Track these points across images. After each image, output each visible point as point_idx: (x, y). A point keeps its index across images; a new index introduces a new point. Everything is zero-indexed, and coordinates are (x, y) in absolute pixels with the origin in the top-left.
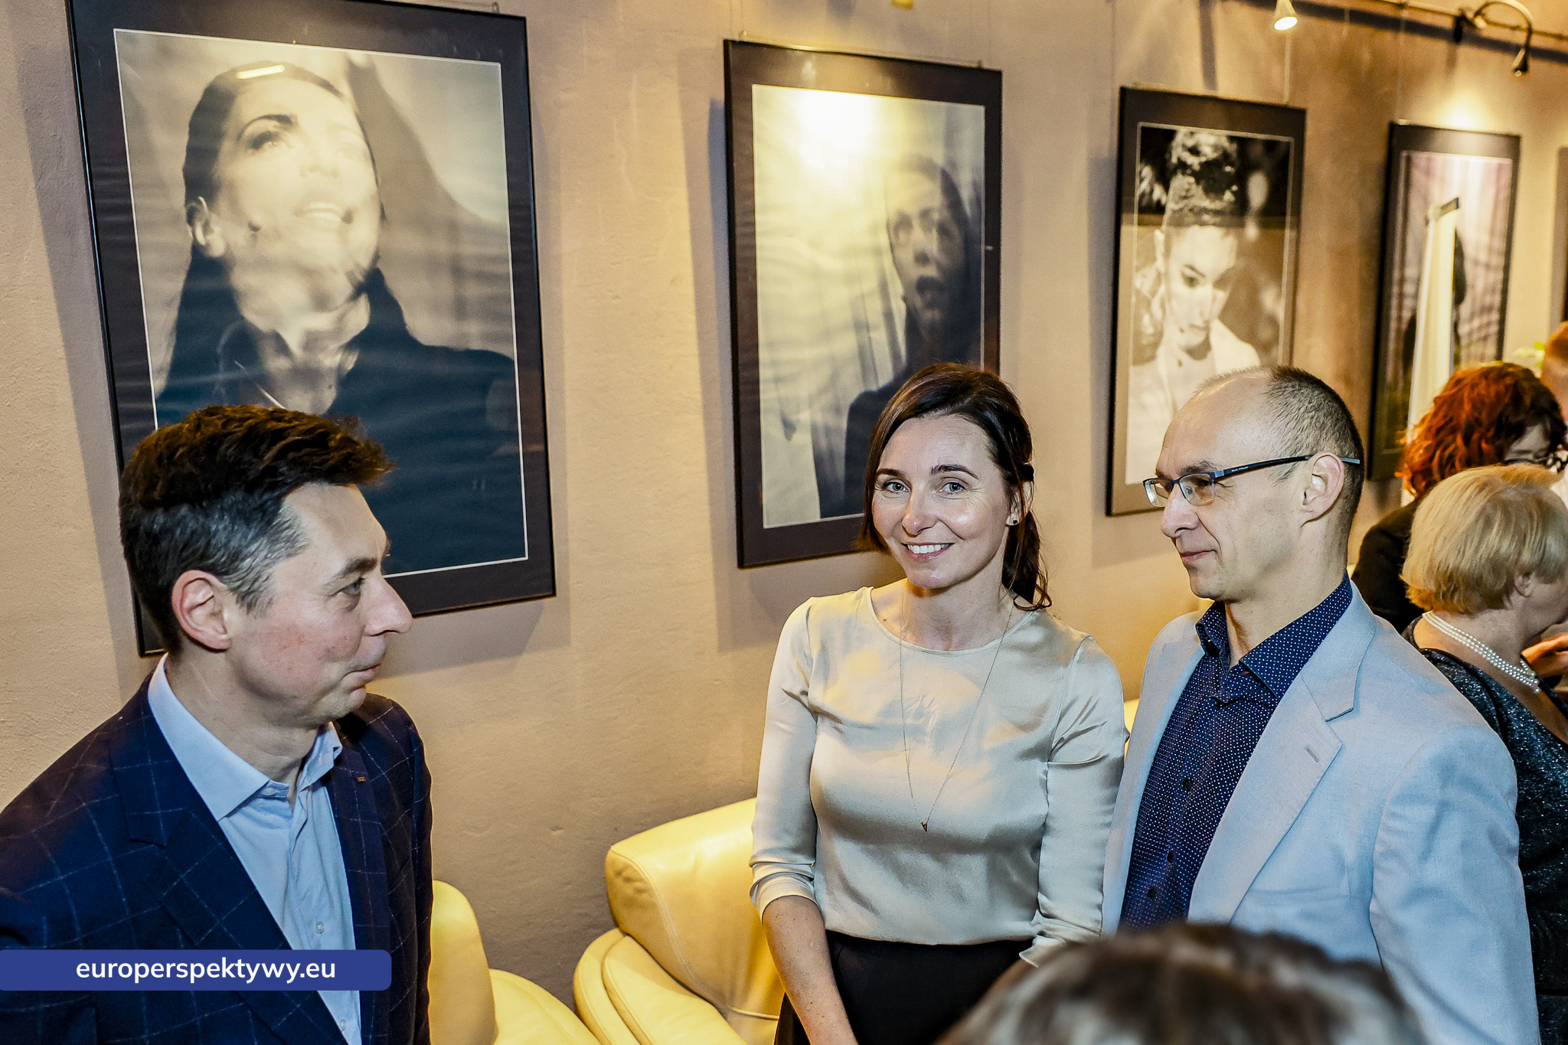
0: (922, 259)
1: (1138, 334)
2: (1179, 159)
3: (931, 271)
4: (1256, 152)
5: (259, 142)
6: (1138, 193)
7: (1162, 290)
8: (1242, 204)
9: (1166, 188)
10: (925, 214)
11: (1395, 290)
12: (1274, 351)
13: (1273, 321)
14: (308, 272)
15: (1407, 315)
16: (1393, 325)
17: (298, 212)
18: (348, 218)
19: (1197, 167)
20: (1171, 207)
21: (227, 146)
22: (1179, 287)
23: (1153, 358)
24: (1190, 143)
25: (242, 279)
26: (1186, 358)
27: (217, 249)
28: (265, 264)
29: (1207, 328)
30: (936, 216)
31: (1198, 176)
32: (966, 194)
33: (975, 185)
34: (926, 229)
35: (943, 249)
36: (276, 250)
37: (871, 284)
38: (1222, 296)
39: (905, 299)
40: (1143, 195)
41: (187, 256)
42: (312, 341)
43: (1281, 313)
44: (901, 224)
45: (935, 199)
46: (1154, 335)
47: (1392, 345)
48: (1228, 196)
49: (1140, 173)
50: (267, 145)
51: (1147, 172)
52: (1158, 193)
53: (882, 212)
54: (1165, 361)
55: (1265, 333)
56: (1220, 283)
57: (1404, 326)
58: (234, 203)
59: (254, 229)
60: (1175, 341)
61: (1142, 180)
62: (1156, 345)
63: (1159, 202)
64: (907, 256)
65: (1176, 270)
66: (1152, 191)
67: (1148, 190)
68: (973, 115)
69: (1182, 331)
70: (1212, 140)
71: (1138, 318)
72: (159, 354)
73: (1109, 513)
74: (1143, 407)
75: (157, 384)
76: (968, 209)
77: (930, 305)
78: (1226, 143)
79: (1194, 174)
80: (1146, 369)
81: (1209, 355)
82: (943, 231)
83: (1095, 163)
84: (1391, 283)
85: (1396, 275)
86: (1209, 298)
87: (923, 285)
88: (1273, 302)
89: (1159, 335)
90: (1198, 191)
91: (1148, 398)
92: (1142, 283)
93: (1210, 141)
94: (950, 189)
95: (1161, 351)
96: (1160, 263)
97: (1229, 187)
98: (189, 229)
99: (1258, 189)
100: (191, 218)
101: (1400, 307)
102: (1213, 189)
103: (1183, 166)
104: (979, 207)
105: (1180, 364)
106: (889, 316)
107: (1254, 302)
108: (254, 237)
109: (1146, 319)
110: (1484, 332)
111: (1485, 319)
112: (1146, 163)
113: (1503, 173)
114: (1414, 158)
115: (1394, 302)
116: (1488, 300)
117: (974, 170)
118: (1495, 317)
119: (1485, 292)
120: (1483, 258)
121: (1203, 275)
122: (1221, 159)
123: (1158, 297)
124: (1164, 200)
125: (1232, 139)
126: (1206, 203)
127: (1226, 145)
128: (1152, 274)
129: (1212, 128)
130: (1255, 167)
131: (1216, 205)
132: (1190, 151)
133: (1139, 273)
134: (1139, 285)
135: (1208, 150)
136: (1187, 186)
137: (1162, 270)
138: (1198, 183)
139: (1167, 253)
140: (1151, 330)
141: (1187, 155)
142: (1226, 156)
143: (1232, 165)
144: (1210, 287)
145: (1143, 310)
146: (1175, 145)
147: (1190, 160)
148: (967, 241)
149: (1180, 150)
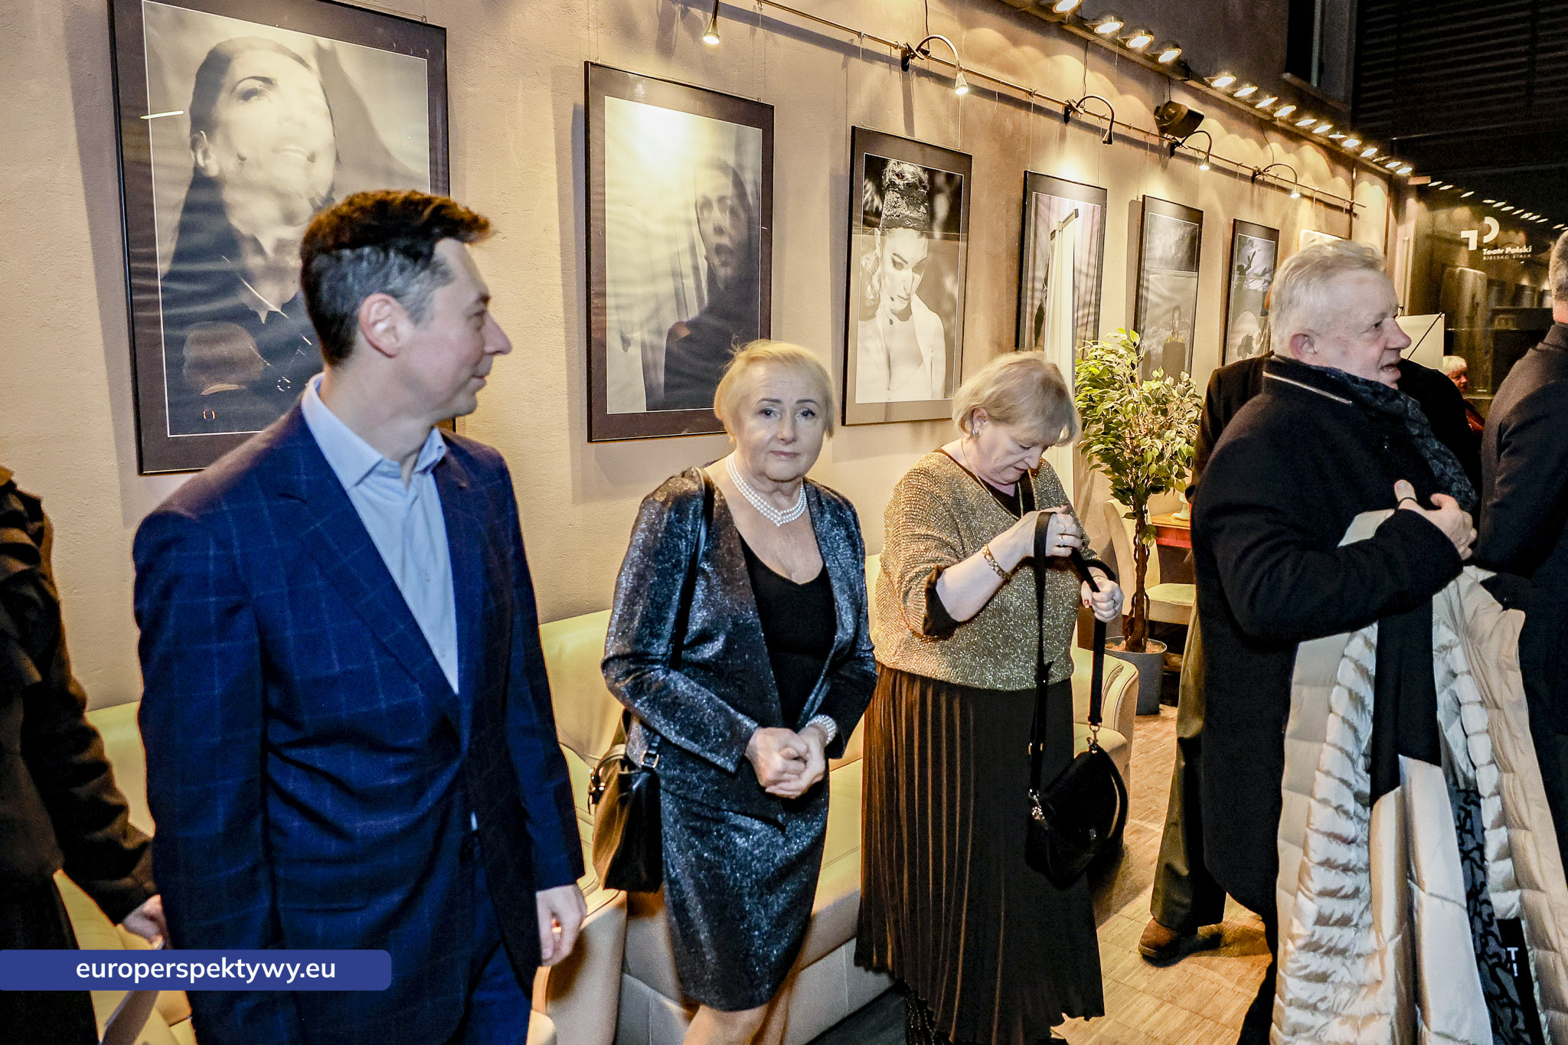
0: (719, 231)
1: (863, 299)
2: (890, 180)
3: (725, 241)
4: (940, 180)
5: (247, 95)
6: (864, 201)
7: (879, 270)
8: (931, 214)
9: (882, 198)
10: (721, 200)
11: (1030, 285)
12: (953, 320)
13: (951, 297)
14: (280, 195)
15: (1037, 303)
16: (1029, 309)
17: (275, 150)
18: (312, 158)
19: (902, 187)
20: (885, 212)
21: (223, 96)
22: (889, 266)
23: (874, 316)
24: (897, 170)
25: (229, 195)
26: (895, 319)
27: (213, 170)
28: (248, 186)
29: (909, 299)
30: (729, 202)
31: (903, 193)
32: (749, 188)
33: (755, 183)
34: (722, 210)
35: (734, 226)
36: (257, 176)
37: (684, 245)
38: (918, 278)
39: (707, 258)
40: (867, 203)
41: (190, 174)
42: (281, 246)
43: (956, 293)
44: (705, 205)
45: (729, 191)
46: (873, 300)
47: (1029, 323)
49: (865, 187)
50: (253, 98)
51: (870, 186)
52: (877, 201)
53: (692, 195)
54: (881, 320)
55: (947, 306)
56: (917, 268)
57: (1036, 311)
58: (228, 140)
59: (242, 159)
61: (866, 193)
62: (876, 307)
63: (877, 208)
64: (709, 228)
65: (888, 256)
66: (873, 200)
67: (870, 199)
68: (754, 134)
69: (893, 299)
70: (912, 169)
71: (863, 288)
72: (165, 246)
73: (843, 422)
74: (867, 350)
75: (163, 267)
76: (751, 200)
77: (724, 264)
78: (919, 171)
79: (900, 192)
80: (869, 323)
81: (911, 318)
82: (733, 212)
83: (834, 178)
84: (1027, 281)
85: (1030, 275)
86: (907, 279)
87: (719, 249)
88: (951, 284)
89: (877, 300)
90: (902, 203)
91: (870, 344)
92: (866, 264)
93: (911, 171)
94: (739, 184)
95: (879, 312)
96: (878, 250)
97: (923, 203)
98: (192, 154)
99: (942, 205)
100: (194, 146)
101: (1033, 298)
102: (913, 203)
103: (893, 184)
105: (891, 322)
106: (696, 269)
107: (939, 286)
108: (242, 164)
109: (869, 288)
110: (1085, 320)
111: (1086, 311)
112: (869, 181)
113: (1096, 213)
114: (1040, 197)
115: (1029, 293)
116: (1088, 298)
117: (755, 173)
118: (1092, 310)
119: (1086, 293)
120: (1084, 269)
121: (906, 263)
122: (918, 183)
123: (877, 274)
124: (880, 209)
125: (925, 170)
126: (908, 213)
127: (921, 174)
128: (873, 258)
129: (911, 161)
130: (940, 191)
131: (915, 215)
132: (897, 175)
133: (865, 257)
134: (864, 265)
135: (908, 176)
136: (896, 199)
137: (880, 256)
138: (902, 198)
139: (883, 243)
140: (872, 297)
141: (895, 177)
142: (921, 181)
143: (924, 188)
144: (910, 271)
145: (867, 283)
146: (887, 169)
147: (898, 181)
148: (750, 222)
149: (891, 173)
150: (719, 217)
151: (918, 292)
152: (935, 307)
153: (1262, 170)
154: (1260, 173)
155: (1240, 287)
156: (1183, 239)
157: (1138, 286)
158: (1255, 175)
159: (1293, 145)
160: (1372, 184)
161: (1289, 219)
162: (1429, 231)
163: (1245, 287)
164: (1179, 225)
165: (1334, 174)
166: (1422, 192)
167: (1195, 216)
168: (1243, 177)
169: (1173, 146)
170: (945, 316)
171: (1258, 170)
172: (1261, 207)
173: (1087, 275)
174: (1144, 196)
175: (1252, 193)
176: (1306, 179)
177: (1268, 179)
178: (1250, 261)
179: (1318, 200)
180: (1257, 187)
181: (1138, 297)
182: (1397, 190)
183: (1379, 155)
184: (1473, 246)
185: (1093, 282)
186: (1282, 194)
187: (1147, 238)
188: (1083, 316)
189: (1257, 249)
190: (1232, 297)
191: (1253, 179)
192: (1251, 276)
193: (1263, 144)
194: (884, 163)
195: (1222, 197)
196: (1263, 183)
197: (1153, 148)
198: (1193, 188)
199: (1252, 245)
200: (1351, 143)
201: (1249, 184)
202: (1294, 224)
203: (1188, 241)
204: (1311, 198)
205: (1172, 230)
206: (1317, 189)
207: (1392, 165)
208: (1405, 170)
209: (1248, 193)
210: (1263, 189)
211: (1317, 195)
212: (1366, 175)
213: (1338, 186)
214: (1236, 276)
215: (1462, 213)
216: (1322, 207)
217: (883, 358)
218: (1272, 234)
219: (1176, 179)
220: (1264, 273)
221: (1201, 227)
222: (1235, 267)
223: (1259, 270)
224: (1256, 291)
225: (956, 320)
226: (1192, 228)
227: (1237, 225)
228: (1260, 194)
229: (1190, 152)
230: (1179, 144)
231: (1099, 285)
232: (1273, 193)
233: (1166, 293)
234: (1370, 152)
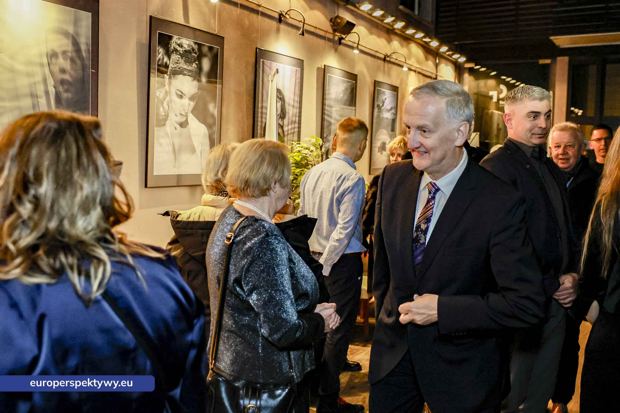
0: (63, 71)
1: (158, 115)
2: (174, 47)
3: (67, 77)
4: (205, 50)
6: (157, 59)
7: (168, 98)
8: (200, 68)
9: (169, 57)
10: (64, 53)
11: (260, 110)
12: (214, 128)
13: (213, 116)
16: (259, 123)
19: (182, 52)
20: (171, 66)
22: (174, 97)
23: (164, 125)
24: (179, 42)
26: (178, 127)
29: (187, 116)
30: (69, 54)
31: (182, 56)
32: (83, 47)
33: (87, 44)
34: (65, 59)
35: (72, 68)
37: (39, 78)
38: (192, 104)
39: (55, 87)
40: (159, 60)
43: (216, 113)
44: (53, 55)
45: (69, 47)
46: (164, 116)
47: (259, 131)
48: (194, 65)
49: (158, 50)
51: (161, 50)
52: (166, 59)
53: (44, 49)
54: (170, 127)
55: (210, 121)
56: (192, 98)
60: (174, 119)
61: (159, 54)
62: (166, 120)
63: (166, 63)
64: (56, 69)
65: (173, 91)
66: (163, 58)
67: (162, 58)
68: (86, 16)
69: (176, 115)
70: (187, 42)
71: (158, 108)
73: (146, 186)
74: (161, 144)
76: (84, 54)
77: (67, 91)
78: (192, 44)
79: (180, 54)
80: (162, 129)
81: (188, 126)
82: (72, 60)
83: (139, 45)
84: (258, 108)
85: (260, 105)
86: (187, 104)
87: (63, 82)
88: (213, 108)
89: (167, 116)
90: (182, 61)
91: (163, 141)
92: (159, 95)
93: (187, 43)
94: (76, 44)
95: (168, 122)
96: (167, 87)
97: (194, 62)
99: (206, 64)
101: (262, 118)
102: (189, 61)
103: (176, 50)
104: (89, 53)
105: (176, 129)
106: (47, 93)
107: (206, 109)
109: (161, 109)
110: (293, 131)
111: (293, 126)
112: (161, 47)
113: (298, 73)
114: (265, 62)
115: (260, 115)
116: (294, 119)
117: (87, 38)
118: (297, 125)
119: (293, 116)
120: (292, 103)
121: (185, 95)
122: (191, 51)
123: (166, 101)
124: (168, 63)
125: (196, 43)
126: (185, 67)
127: (193, 45)
128: (164, 91)
129: (188, 37)
130: (205, 56)
131: (190, 68)
132: (179, 45)
133: (158, 90)
134: (158, 95)
135: (186, 46)
136: (178, 59)
137: (168, 90)
138: (182, 58)
139: (170, 84)
140: (163, 114)
141: (177, 46)
142: (193, 49)
143: (195, 53)
144: (187, 99)
145: (160, 105)
146: (172, 41)
147: (179, 49)
148: (84, 67)
149: (174, 44)
150: (63, 62)
151: (193, 112)
152: (203, 121)
153: (389, 55)
154: (388, 57)
155: (378, 116)
156: (347, 89)
157: (323, 113)
158: (385, 57)
159: (405, 43)
160: (447, 65)
161: (404, 81)
162: (476, 91)
163: (381, 116)
164: (344, 81)
165: (427, 59)
166: (471, 71)
167: (352, 77)
168: (379, 58)
169: (341, 39)
170: (209, 126)
171: (387, 55)
172: (389, 75)
173: (293, 106)
174: (325, 65)
175: (384, 67)
176: (412, 62)
177: (392, 60)
178: (383, 103)
179: (419, 73)
180: (386, 64)
181: (323, 120)
182: (459, 69)
183: (448, 51)
184: (495, 100)
185: (297, 111)
186: (399, 68)
187: (327, 87)
188: (291, 129)
189: (387, 96)
190: (375, 121)
191: (384, 60)
192: (384, 110)
193: (389, 41)
194: (170, 38)
195: (368, 69)
196: (390, 62)
197: (329, 40)
198: (351, 62)
199: (384, 94)
200: (434, 44)
201: (382, 62)
202: (407, 84)
203: (349, 91)
204: (415, 71)
205: (341, 84)
206: (418, 66)
207: (456, 56)
208: (462, 59)
209: (382, 67)
210: (390, 65)
211: (418, 70)
212: (443, 61)
213: (429, 66)
214: (376, 110)
215: (492, 82)
216: (421, 76)
217: (171, 149)
218: (395, 89)
219: (343, 57)
220: (391, 109)
221: (356, 83)
222: (376, 106)
223: (389, 107)
224: (387, 118)
225: (216, 128)
226: (352, 83)
227: (376, 84)
228: (389, 68)
229: (350, 44)
230: (343, 38)
231: (300, 113)
232: (395, 67)
233: (338, 117)
234: (444, 49)
